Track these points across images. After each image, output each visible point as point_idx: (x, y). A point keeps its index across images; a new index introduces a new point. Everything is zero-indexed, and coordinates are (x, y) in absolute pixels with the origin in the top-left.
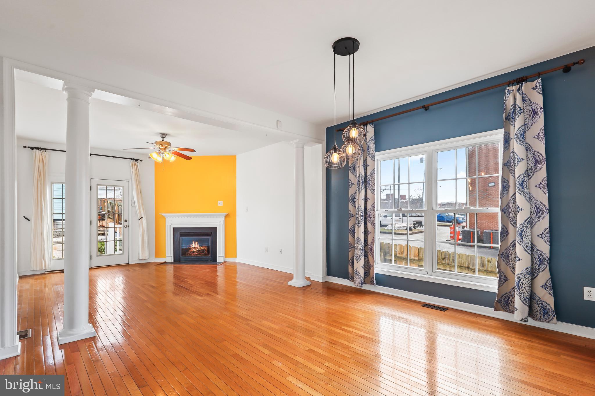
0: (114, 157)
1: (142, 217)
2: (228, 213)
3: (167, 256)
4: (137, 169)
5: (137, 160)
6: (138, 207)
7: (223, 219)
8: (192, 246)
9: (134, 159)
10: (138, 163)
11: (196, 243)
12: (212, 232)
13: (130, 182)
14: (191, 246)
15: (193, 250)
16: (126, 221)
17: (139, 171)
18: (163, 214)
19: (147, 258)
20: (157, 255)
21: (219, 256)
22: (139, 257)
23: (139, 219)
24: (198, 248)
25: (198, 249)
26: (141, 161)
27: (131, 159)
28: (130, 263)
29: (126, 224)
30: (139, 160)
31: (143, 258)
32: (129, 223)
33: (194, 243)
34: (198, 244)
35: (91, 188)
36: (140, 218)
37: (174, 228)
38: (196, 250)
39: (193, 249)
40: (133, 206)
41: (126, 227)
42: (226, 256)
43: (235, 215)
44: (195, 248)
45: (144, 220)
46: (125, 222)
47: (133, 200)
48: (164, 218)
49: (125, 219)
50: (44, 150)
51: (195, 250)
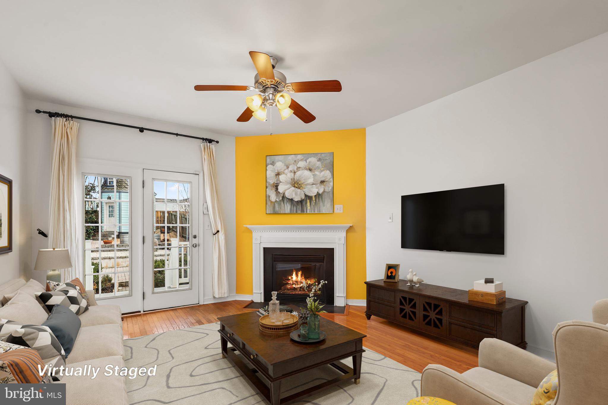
0: (177, 135)
1: (218, 231)
2: (351, 225)
3: (254, 291)
4: (211, 154)
5: (210, 141)
6: (213, 214)
7: (344, 234)
8: (292, 278)
9: (206, 140)
10: (213, 146)
11: (300, 274)
12: (325, 256)
13: (201, 175)
14: (290, 278)
15: (294, 286)
16: (195, 237)
17: (213, 159)
18: (248, 226)
19: (226, 296)
20: (239, 289)
21: (337, 295)
22: (213, 293)
23: (214, 234)
24: (302, 283)
25: (301, 285)
26: (217, 142)
27: (203, 139)
28: (201, 303)
29: (195, 241)
30: (214, 141)
31: (220, 296)
32: (199, 241)
33: (294, 273)
34: (302, 275)
35: (143, 183)
36: (216, 232)
37: (264, 248)
38: (299, 286)
39: (293, 284)
40: (206, 214)
41: (196, 246)
42: (347, 297)
43: (364, 228)
44: (297, 282)
45: (221, 235)
46: (193, 239)
47: (205, 204)
48: (250, 231)
49: (194, 234)
50: (70, 119)
51: (296, 286)
